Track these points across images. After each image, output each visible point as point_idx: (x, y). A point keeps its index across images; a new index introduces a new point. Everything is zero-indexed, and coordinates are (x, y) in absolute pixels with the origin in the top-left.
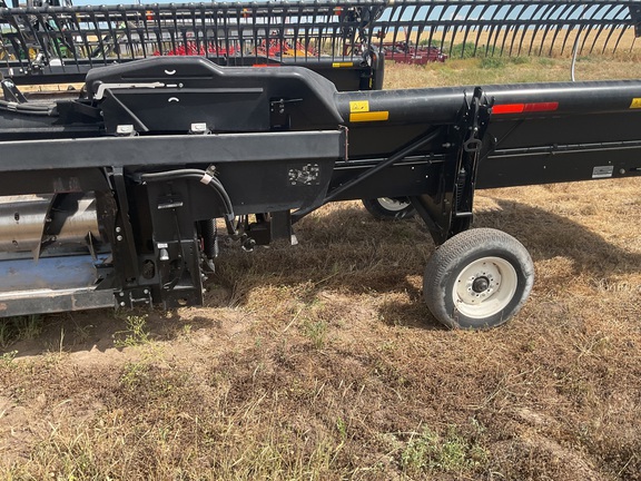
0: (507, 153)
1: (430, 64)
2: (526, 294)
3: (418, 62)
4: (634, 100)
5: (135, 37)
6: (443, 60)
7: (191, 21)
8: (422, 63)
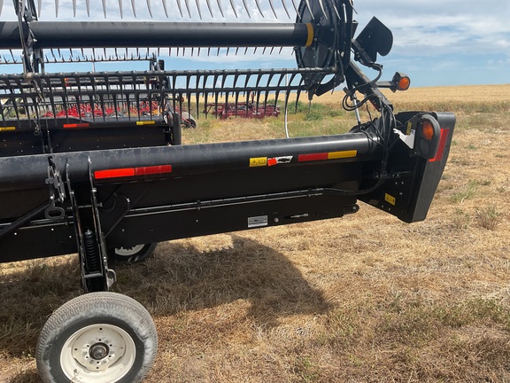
0: (149, 211)
1: (266, 118)
2: (148, 358)
3: (257, 117)
4: (252, 160)
5: (30, 101)
6: (277, 115)
7: (77, 88)
8: (260, 117)
